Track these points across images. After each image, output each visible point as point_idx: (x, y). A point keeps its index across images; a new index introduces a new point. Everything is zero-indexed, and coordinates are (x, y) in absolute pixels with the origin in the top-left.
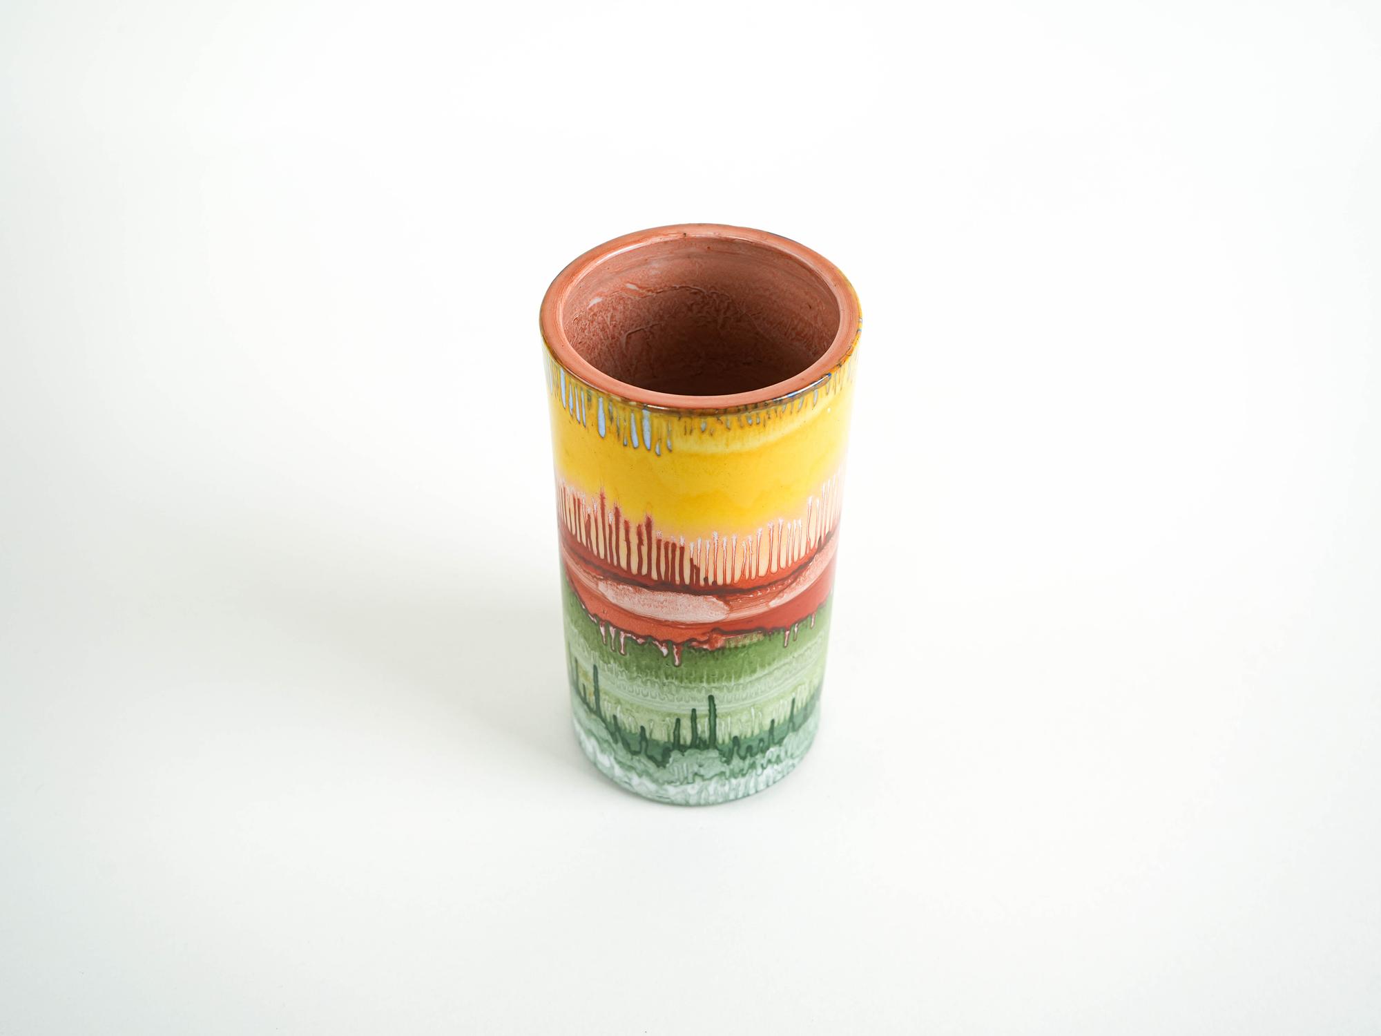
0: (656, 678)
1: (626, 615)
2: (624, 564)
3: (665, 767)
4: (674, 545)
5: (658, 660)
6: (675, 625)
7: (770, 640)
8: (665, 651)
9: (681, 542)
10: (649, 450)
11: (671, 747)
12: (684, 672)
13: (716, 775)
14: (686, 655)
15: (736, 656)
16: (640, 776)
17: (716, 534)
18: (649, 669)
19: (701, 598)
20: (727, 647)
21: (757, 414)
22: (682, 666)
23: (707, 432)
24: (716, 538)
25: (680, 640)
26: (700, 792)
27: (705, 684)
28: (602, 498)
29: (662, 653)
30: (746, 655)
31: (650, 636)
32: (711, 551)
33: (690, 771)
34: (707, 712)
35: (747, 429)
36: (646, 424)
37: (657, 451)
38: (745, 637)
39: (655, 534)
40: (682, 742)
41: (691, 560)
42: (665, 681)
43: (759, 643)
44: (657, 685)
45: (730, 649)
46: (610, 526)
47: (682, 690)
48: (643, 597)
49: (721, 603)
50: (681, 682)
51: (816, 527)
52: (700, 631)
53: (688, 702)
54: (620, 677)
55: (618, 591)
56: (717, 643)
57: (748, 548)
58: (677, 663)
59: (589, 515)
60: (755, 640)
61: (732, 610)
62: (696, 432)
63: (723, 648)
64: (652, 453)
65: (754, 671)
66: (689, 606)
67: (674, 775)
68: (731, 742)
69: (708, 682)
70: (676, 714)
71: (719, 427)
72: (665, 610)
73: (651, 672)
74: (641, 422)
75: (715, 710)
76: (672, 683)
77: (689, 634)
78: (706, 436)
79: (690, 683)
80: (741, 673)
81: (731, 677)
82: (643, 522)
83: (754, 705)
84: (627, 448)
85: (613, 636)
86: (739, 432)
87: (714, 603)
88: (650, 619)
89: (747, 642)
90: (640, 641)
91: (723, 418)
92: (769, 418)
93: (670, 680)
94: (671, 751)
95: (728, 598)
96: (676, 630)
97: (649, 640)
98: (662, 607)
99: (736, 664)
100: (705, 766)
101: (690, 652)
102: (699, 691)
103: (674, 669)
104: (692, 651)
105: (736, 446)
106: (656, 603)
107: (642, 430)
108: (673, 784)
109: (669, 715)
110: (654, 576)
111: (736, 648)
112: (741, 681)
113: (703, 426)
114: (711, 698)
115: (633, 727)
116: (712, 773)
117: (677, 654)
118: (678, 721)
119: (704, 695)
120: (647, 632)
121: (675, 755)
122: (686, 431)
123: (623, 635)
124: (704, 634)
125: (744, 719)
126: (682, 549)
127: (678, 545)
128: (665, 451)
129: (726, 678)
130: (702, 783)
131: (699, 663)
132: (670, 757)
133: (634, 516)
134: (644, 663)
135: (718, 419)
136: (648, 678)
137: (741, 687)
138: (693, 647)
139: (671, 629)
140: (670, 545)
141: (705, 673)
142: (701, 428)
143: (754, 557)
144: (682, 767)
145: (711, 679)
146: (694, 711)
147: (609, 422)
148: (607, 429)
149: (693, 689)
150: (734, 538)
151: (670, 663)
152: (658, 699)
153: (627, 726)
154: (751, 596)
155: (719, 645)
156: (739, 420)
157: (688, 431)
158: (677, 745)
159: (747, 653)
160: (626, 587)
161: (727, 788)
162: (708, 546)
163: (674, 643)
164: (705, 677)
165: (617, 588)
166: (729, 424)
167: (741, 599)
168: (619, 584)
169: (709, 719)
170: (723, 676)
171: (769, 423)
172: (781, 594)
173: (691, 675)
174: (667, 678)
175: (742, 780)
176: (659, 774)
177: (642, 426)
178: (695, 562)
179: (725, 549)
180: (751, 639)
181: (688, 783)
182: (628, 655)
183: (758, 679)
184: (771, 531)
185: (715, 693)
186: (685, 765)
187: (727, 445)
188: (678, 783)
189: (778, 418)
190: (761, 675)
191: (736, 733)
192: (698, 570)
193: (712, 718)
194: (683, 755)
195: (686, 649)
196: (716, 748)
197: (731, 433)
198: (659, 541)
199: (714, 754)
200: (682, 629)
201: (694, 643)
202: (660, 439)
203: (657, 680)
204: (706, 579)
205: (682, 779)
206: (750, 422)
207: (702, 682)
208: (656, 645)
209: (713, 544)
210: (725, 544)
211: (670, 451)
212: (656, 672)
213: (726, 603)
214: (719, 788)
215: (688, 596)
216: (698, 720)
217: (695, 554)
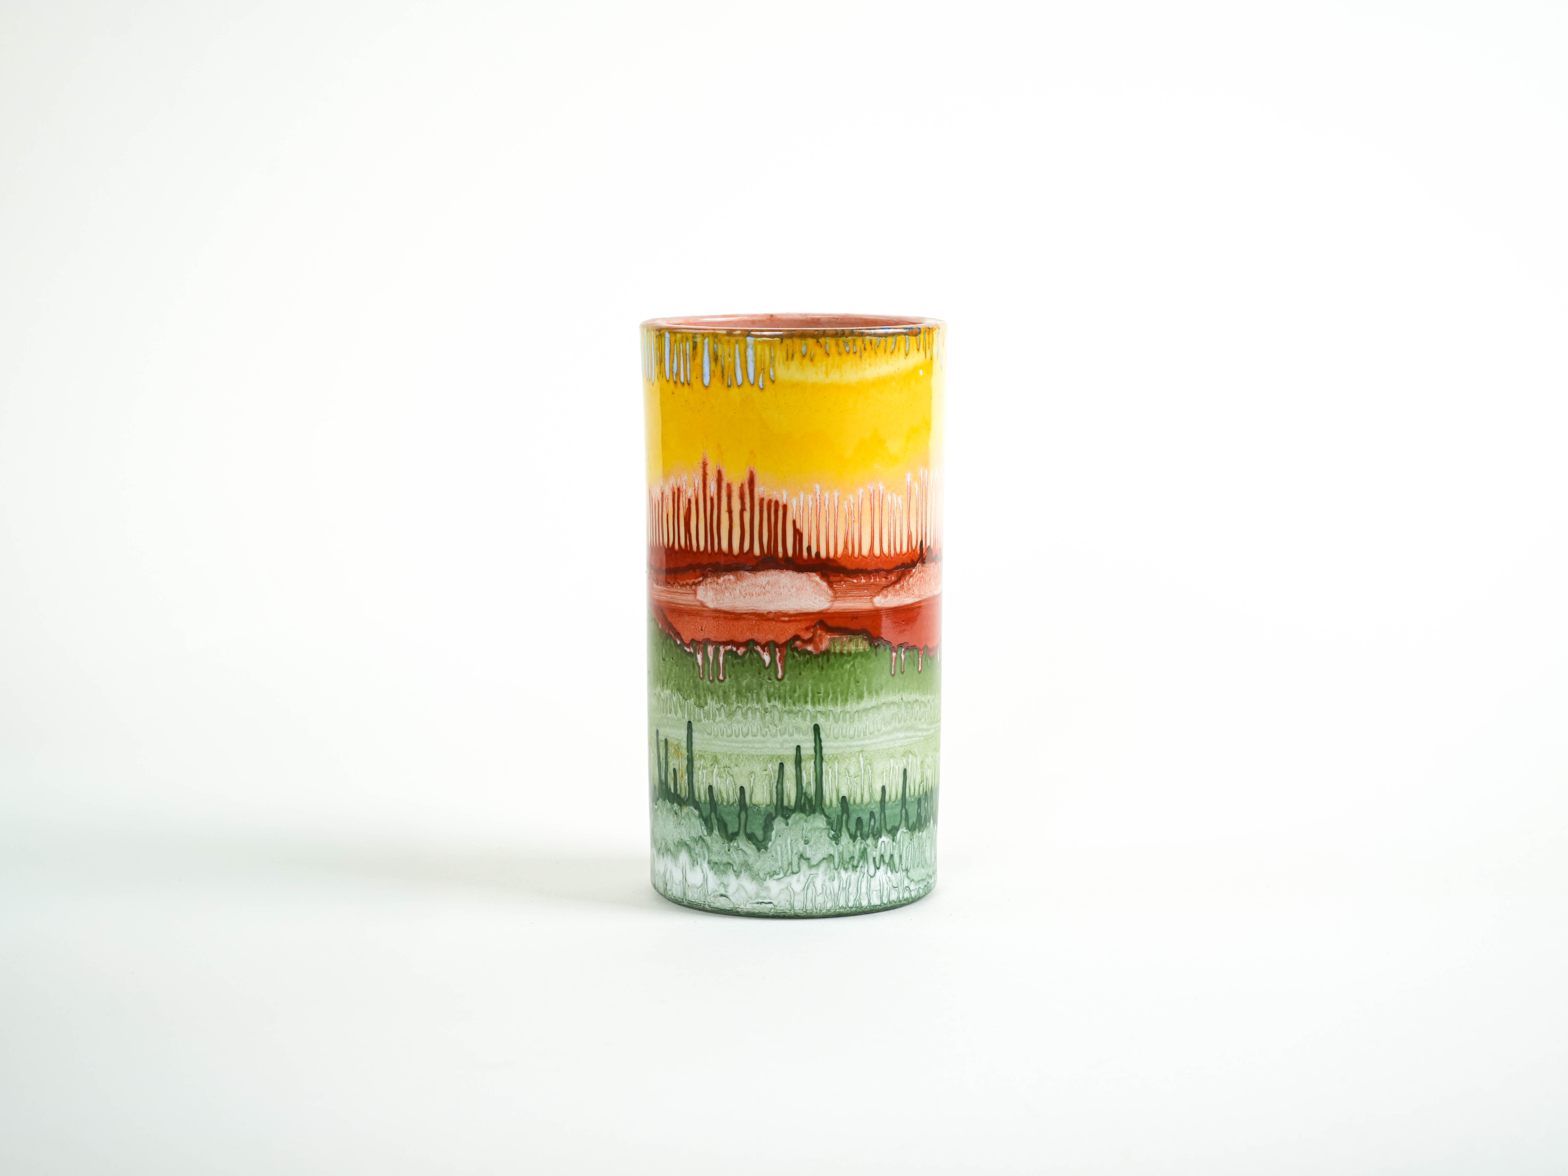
0: (757, 703)
1: (725, 618)
2: (725, 546)
3: (766, 848)
4: (777, 503)
5: (760, 673)
6: (777, 617)
7: (876, 654)
8: (767, 658)
9: (783, 500)
10: (752, 385)
11: (773, 811)
12: (788, 688)
13: (824, 859)
14: (790, 661)
15: (842, 666)
16: (737, 874)
17: (818, 487)
18: (750, 692)
19: (804, 576)
20: (832, 651)
21: (854, 341)
22: (785, 680)
23: (808, 357)
24: (818, 493)
25: (782, 640)
26: (806, 888)
27: (809, 707)
28: (705, 465)
29: (764, 661)
30: (852, 669)
31: (753, 640)
32: (814, 507)
33: (795, 851)
34: (812, 752)
35: (844, 356)
36: (750, 352)
37: (761, 383)
38: (850, 641)
39: (759, 491)
40: (786, 803)
41: (794, 522)
42: (768, 705)
43: (863, 654)
44: (758, 714)
45: (835, 653)
46: (712, 499)
47: (786, 716)
48: (745, 584)
49: (824, 584)
50: (784, 703)
51: (917, 522)
52: (804, 625)
53: (791, 735)
54: (718, 719)
55: (718, 587)
56: (822, 644)
57: (851, 513)
58: (780, 675)
59: (689, 501)
60: (861, 648)
61: (835, 598)
62: (797, 356)
63: (827, 652)
64: (755, 388)
65: (860, 697)
66: (792, 588)
67: (776, 860)
68: (839, 805)
69: (814, 704)
70: (779, 756)
71: (819, 352)
72: (768, 597)
73: (752, 695)
74: (745, 353)
75: (821, 748)
76: (774, 706)
77: (791, 630)
78: (806, 361)
79: (794, 704)
80: (847, 694)
81: (837, 699)
82: (745, 478)
83: (862, 751)
84: (732, 388)
85: (711, 658)
86: (837, 358)
87: (818, 584)
88: (751, 614)
89: (853, 648)
90: (741, 651)
91: (822, 340)
92: (865, 349)
93: (773, 702)
94: (773, 819)
95: (832, 579)
96: (779, 625)
97: (751, 646)
98: (765, 594)
99: (842, 680)
100: (811, 843)
101: (794, 656)
102: (804, 718)
103: (777, 683)
104: (796, 654)
105: (835, 377)
106: (758, 590)
107: (746, 362)
108: (776, 877)
109: (771, 759)
110: (757, 551)
111: (842, 654)
112: (848, 707)
113: (804, 349)
114: (817, 729)
115: (731, 793)
116: (819, 857)
117: (780, 662)
118: (782, 765)
119: (808, 725)
120: (748, 636)
121: (778, 824)
122: (787, 357)
123: (722, 649)
124: (807, 629)
125: (853, 770)
126: (785, 507)
127: (781, 504)
128: (768, 383)
129: (832, 699)
130: (808, 873)
131: (803, 673)
132: (772, 829)
133: (736, 477)
134: (744, 683)
135: (818, 342)
136: (749, 705)
137: (848, 716)
138: (795, 649)
139: (774, 623)
140: (773, 504)
141: (810, 688)
142: (801, 352)
143: (856, 525)
144: (786, 843)
145: (816, 700)
146: (798, 748)
147: (713, 364)
148: (712, 374)
149: (797, 713)
150: (836, 494)
151: (772, 674)
152: (759, 737)
153: (725, 796)
154: (855, 581)
155: (823, 647)
156: (837, 345)
157: (790, 356)
158: (782, 810)
159: (853, 665)
160: (726, 577)
161: (836, 883)
162: (810, 503)
163: (777, 645)
164: (810, 695)
165: (717, 584)
166: (827, 348)
167: (845, 582)
168: (718, 577)
169: (815, 763)
170: (828, 696)
171: (865, 355)
172: (885, 592)
173: (795, 692)
174: (769, 701)
175: (854, 876)
176: (762, 862)
177: (746, 357)
178: (798, 526)
179: (827, 508)
180: (857, 646)
181: (793, 873)
182: (727, 679)
183: (866, 710)
184: (872, 497)
185: (821, 721)
186: (789, 841)
187: (827, 373)
188: (782, 875)
189: (873, 353)
190: (869, 706)
191: (844, 792)
192: (801, 535)
193: (818, 761)
194: (787, 824)
195: (790, 652)
196: (823, 812)
197: (830, 360)
198: (762, 500)
199: (820, 822)
200: (784, 622)
201: (798, 643)
202: (763, 369)
203: (759, 706)
204: (809, 549)
205: (785, 867)
206: (847, 349)
207: (806, 702)
208: (758, 653)
209: (815, 501)
210: (827, 503)
211: (773, 382)
212: (758, 694)
213: (830, 584)
214: (827, 883)
215: (790, 573)
216: (803, 764)
217: (798, 516)
